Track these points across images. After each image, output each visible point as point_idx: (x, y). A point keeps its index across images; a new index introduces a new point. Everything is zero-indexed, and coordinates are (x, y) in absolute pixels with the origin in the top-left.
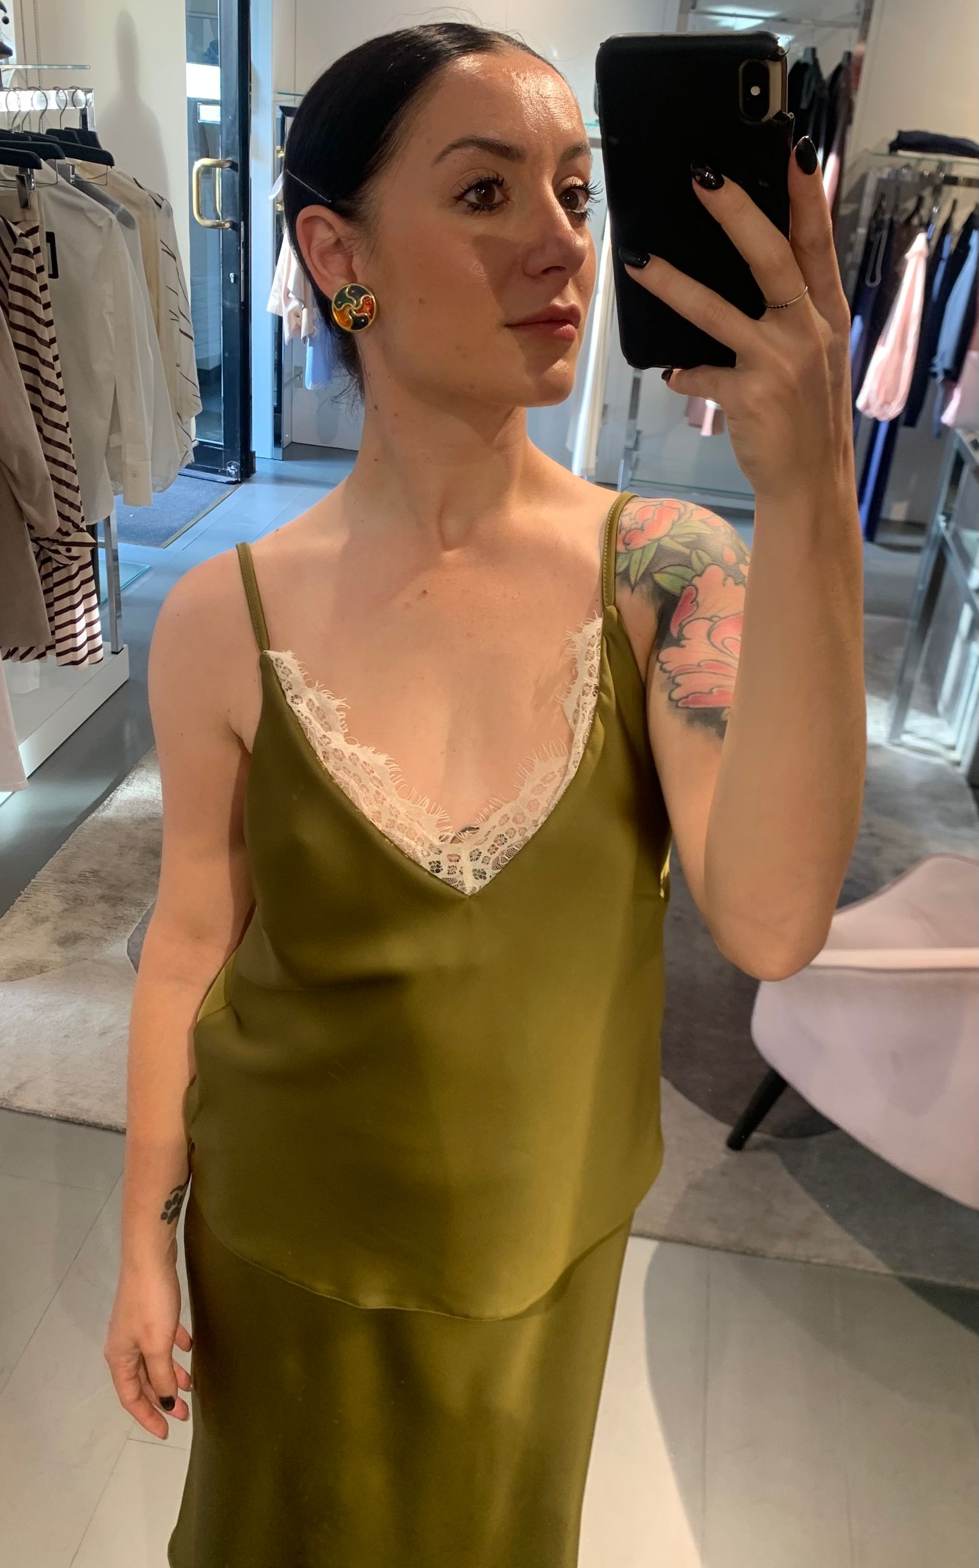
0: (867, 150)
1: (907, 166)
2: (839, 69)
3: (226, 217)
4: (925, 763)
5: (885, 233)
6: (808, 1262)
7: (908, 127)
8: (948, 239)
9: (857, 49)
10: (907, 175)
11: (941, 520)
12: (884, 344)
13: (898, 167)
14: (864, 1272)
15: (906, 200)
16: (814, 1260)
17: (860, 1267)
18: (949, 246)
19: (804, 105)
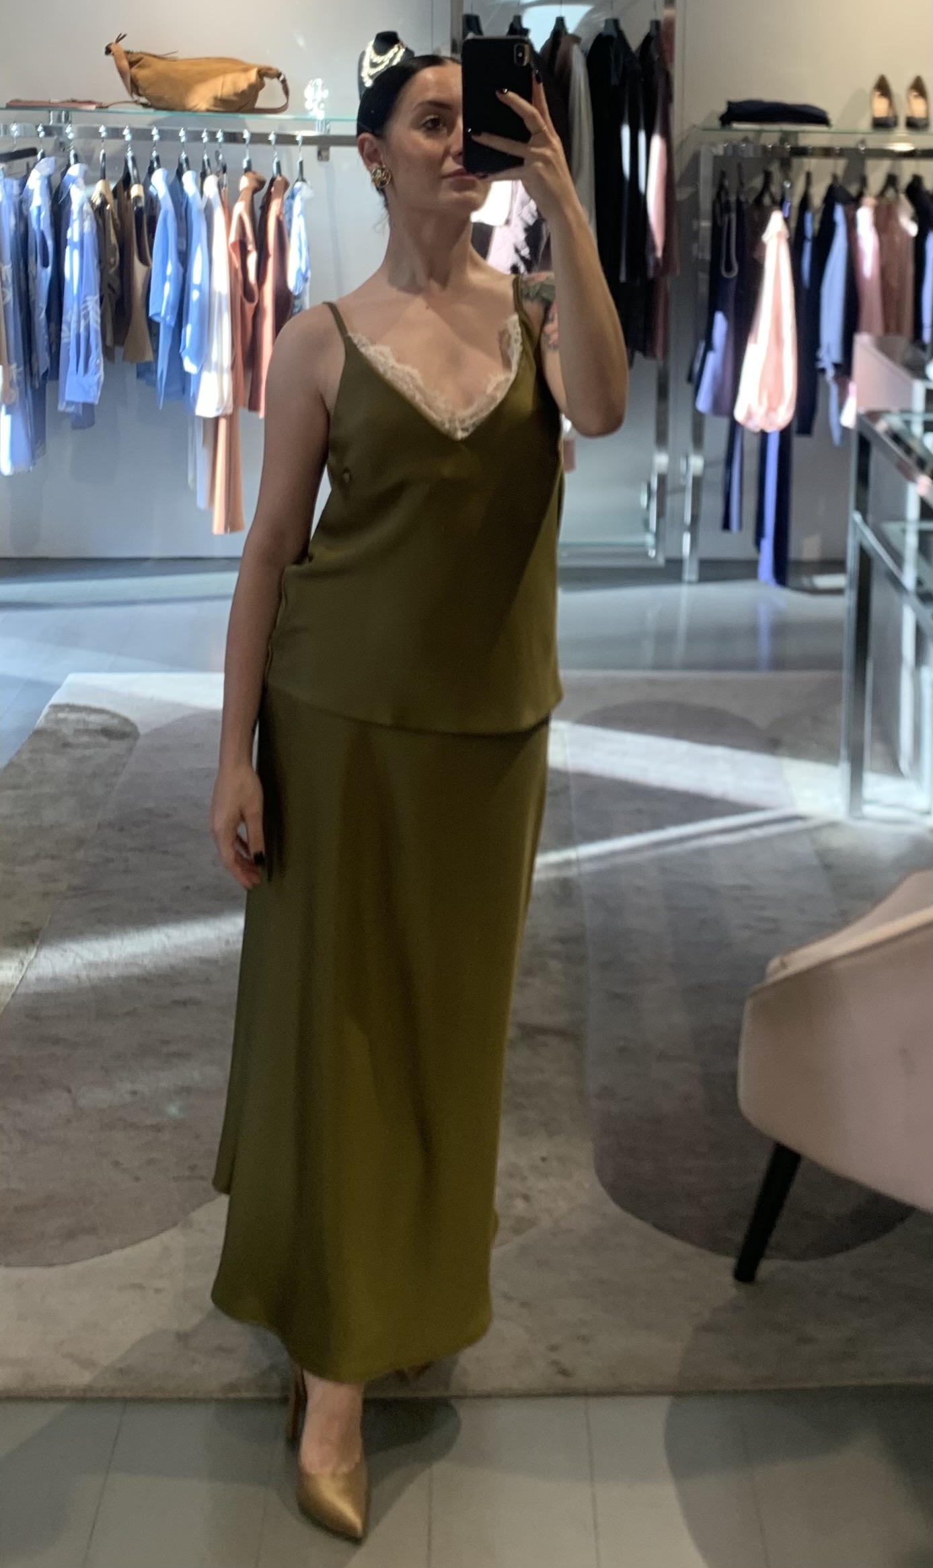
1: (746, 140)
2: (648, 39)
5: (734, 216)
8: (808, 216)
10: (749, 152)
12: (755, 342)
18: (812, 224)
19: (615, 81)
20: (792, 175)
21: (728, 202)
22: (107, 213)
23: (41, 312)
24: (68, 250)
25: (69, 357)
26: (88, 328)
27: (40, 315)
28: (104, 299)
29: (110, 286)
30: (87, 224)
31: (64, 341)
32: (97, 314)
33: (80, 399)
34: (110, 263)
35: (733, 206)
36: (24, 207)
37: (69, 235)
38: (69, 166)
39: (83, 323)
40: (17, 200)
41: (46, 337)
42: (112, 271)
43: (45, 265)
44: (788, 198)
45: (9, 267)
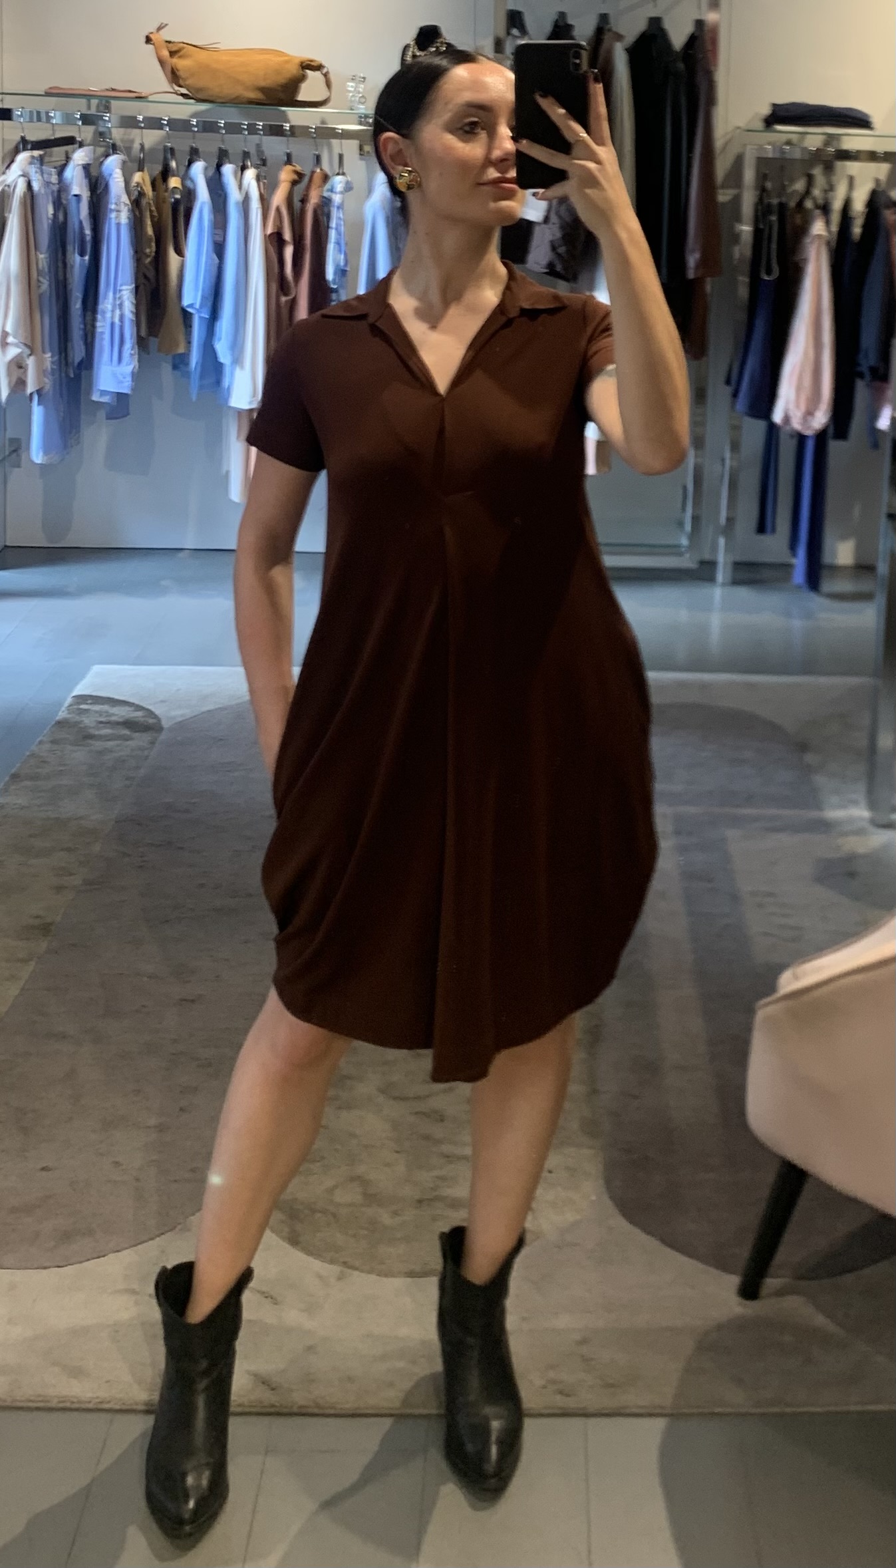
0: (738, 128)
5: (774, 218)
7: (783, 99)
9: (711, 17)
10: (791, 153)
13: (778, 144)
15: (792, 181)
20: (833, 179)
21: (769, 205)
23: (76, 300)
24: (105, 241)
25: (103, 346)
26: (122, 317)
28: (139, 290)
29: (146, 277)
30: (123, 214)
31: (99, 330)
32: (132, 303)
33: (112, 388)
34: (145, 254)
35: (774, 209)
37: (106, 226)
38: (107, 156)
39: (118, 312)
42: (149, 260)
43: (83, 253)
44: (829, 204)
45: (47, 255)
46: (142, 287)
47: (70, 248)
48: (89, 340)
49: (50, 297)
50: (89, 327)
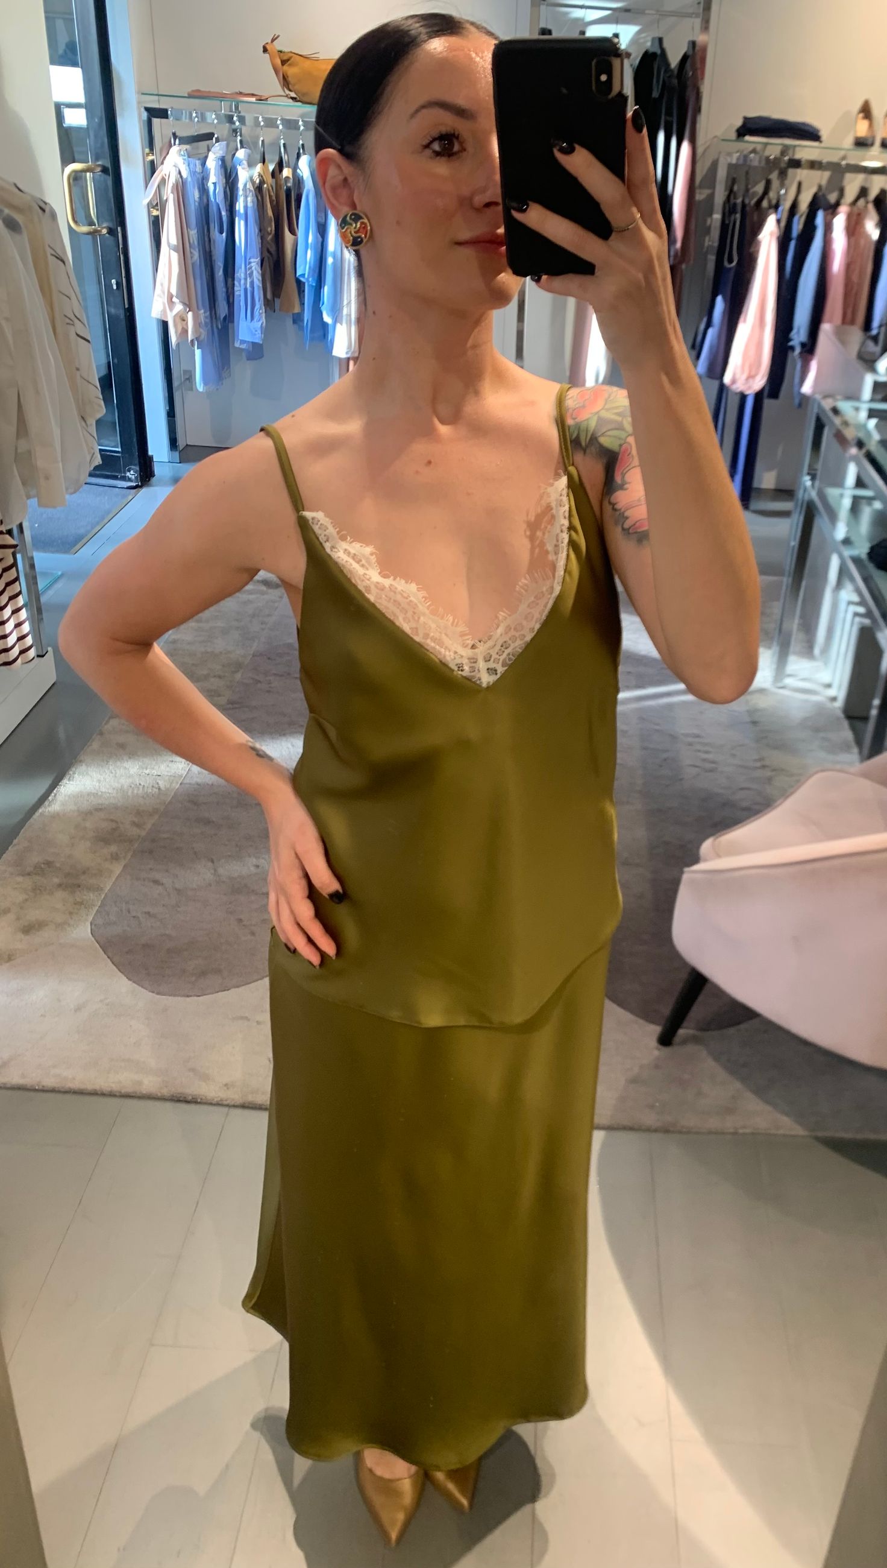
0: (715, 137)
1: (754, 151)
2: (685, 58)
3: (102, 223)
4: (806, 701)
5: (738, 216)
6: (735, 1133)
7: (752, 114)
8: (796, 219)
9: (701, 38)
10: (755, 160)
11: (807, 481)
12: (745, 321)
13: (745, 152)
14: (784, 1135)
15: (754, 186)
16: (741, 1131)
17: (781, 1132)
18: (798, 226)
19: (655, 94)
20: (787, 182)
21: (735, 204)
22: (264, 190)
23: (219, 270)
24: (237, 219)
25: (240, 306)
26: (252, 283)
27: (219, 272)
28: (264, 262)
29: (269, 251)
30: (249, 199)
31: (237, 293)
32: (258, 272)
33: (249, 339)
34: (268, 232)
35: (739, 208)
36: (205, 183)
37: (237, 208)
38: (237, 150)
39: (249, 280)
40: (200, 177)
41: (224, 290)
42: (270, 237)
43: (221, 232)
44: (782, 202)
45: (196, 231)
46: (266, 259)
47: (212, 226)
48: (231, 300)
49: (200, 265)
50: (230, 290)
